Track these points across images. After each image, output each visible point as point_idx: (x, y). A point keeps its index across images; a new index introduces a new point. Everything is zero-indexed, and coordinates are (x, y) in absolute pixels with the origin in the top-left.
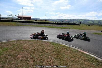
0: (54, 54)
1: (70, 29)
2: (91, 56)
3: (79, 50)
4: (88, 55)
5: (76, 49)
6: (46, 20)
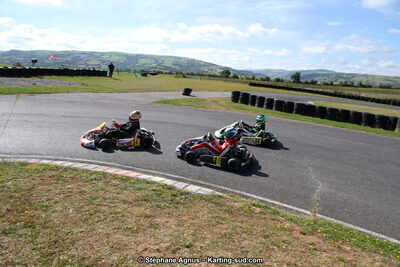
2: (154, 183)
3: (112, 171)
4: (144, 180)
5: (101, 169)
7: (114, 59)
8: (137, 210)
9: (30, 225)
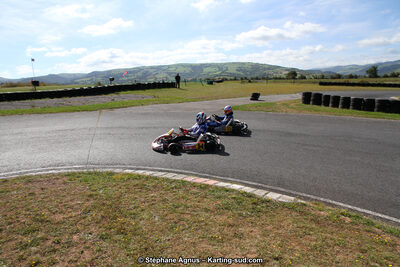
0: (93, 219)
1: (145, 107)
2: (233, 190)
3: (190, 179)
4: (223, 188)
5: (179, 177)
6: (35, 83)
7: (180, 71)
8: (221, 219)
9: (122, 231)
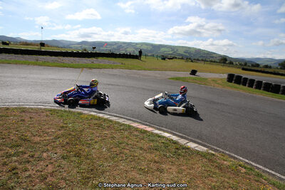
0: (60, 144)
2: (164, 137)
3: (135, 125)
4: (157, 135)
5: (128, 123)
6: (42, 44)
8: (149, 156)
9: (78, 155)
